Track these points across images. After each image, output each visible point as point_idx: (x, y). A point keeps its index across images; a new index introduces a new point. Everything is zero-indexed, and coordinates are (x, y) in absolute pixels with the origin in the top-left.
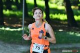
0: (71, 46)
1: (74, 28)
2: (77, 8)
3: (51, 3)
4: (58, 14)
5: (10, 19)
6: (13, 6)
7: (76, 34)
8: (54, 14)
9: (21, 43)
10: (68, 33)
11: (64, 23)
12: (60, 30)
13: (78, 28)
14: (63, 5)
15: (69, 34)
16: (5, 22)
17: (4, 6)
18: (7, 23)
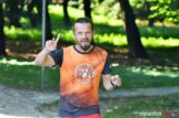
0: (134, 94)
1: (140, 60)
2: (147, 22)
3: (97, 14)
4: (109, 34)
5: (18, 43)
6: (23, 20)
7: (144, 71)
8: (102, 34)
9: (40, 88)
10: (128, 69)
11: (121, 51)
12: (114, 65)
13: (147, 61)
14: (119, 18)
15: (130, 72)
16: (7, 50)
17: (6, 19)
18: (12, 50)
